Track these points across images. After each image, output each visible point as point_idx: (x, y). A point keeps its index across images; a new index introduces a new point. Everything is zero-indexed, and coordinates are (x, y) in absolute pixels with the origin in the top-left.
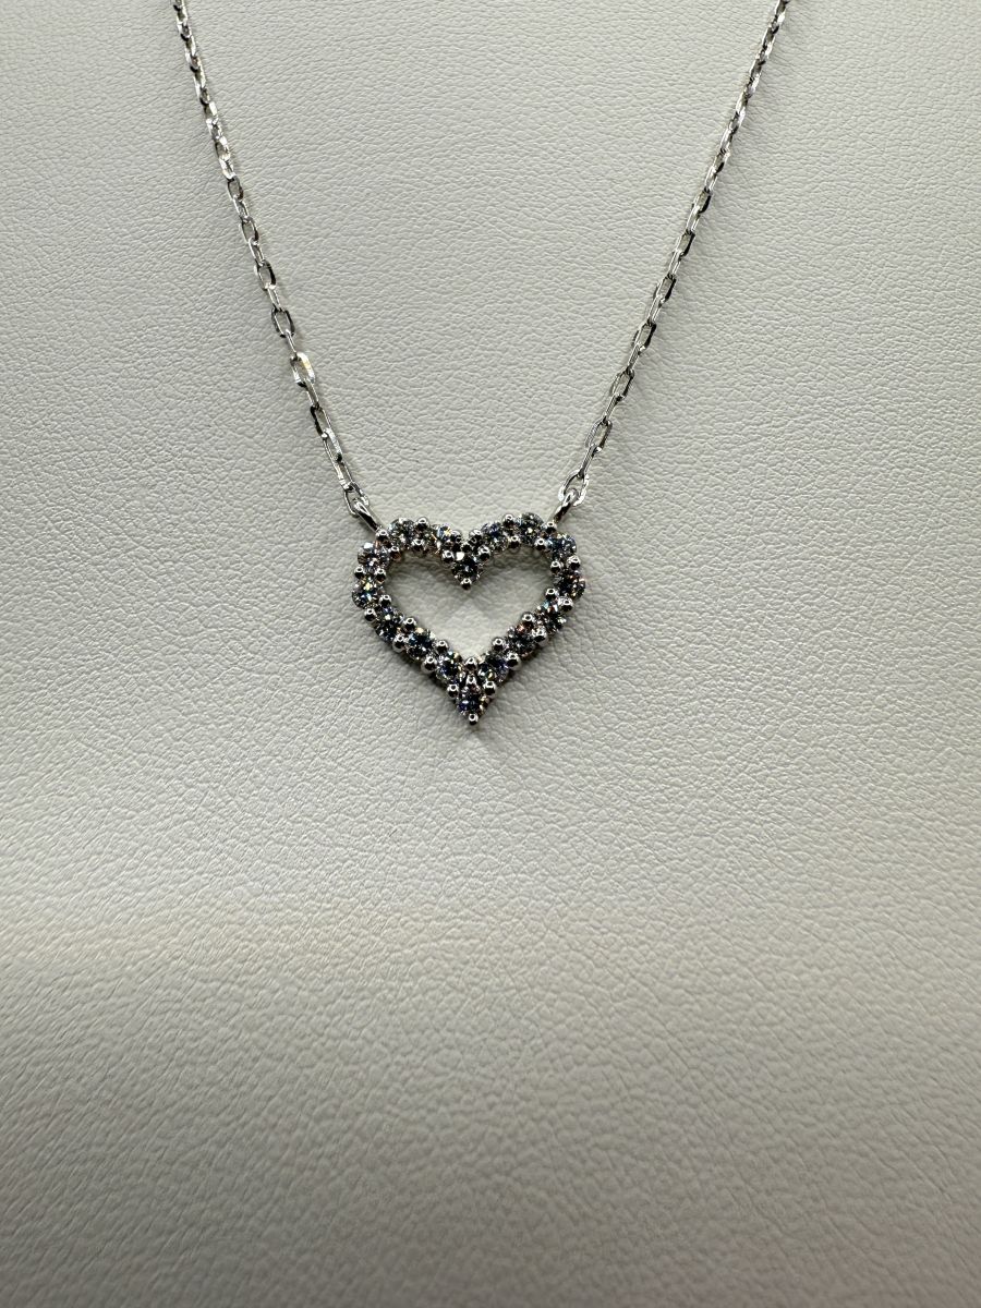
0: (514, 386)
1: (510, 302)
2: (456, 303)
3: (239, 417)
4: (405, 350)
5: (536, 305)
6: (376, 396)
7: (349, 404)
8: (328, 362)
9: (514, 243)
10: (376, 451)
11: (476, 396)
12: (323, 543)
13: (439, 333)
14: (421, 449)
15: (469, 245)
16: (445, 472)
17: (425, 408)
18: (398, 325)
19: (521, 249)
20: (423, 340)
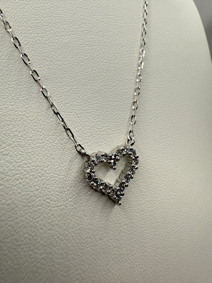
0: (111, 107)
1: (106, 83)
2: (93, 83)
3: (35, 126)
4: (82, 99)
5: (112, 83)
6: (76, 114)
7: (70, 117)
8: (61, 105)
9: (104, 65)
10: (80, 131)
11: (103, 111)
12: (70, 162)
13: (90, 93)
14: (92, 129)
15: (93, 65)
16: (99, 135)
17: (91, 117)
18: (79, 91)
19: (106, 66)
20: (87, 95)
